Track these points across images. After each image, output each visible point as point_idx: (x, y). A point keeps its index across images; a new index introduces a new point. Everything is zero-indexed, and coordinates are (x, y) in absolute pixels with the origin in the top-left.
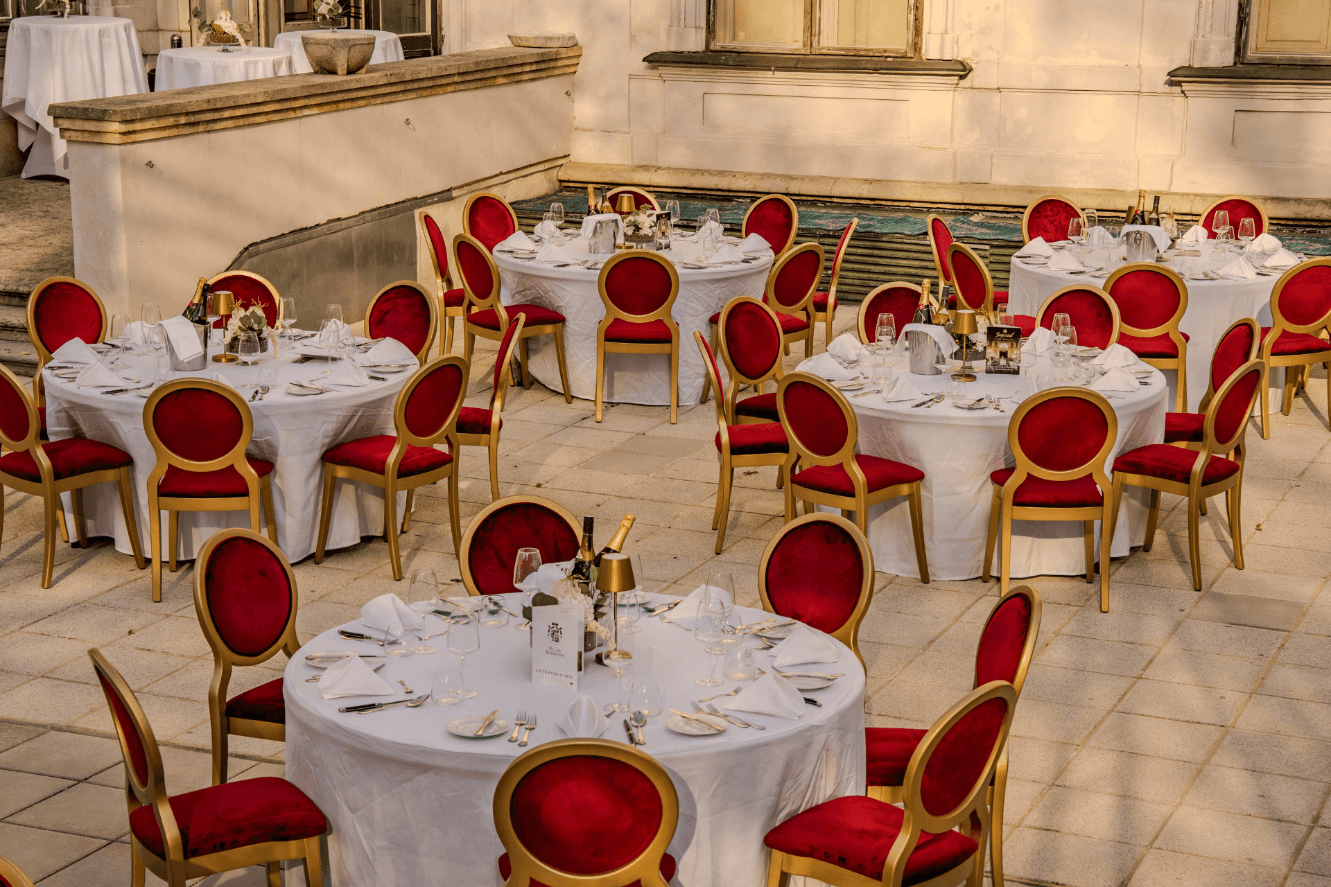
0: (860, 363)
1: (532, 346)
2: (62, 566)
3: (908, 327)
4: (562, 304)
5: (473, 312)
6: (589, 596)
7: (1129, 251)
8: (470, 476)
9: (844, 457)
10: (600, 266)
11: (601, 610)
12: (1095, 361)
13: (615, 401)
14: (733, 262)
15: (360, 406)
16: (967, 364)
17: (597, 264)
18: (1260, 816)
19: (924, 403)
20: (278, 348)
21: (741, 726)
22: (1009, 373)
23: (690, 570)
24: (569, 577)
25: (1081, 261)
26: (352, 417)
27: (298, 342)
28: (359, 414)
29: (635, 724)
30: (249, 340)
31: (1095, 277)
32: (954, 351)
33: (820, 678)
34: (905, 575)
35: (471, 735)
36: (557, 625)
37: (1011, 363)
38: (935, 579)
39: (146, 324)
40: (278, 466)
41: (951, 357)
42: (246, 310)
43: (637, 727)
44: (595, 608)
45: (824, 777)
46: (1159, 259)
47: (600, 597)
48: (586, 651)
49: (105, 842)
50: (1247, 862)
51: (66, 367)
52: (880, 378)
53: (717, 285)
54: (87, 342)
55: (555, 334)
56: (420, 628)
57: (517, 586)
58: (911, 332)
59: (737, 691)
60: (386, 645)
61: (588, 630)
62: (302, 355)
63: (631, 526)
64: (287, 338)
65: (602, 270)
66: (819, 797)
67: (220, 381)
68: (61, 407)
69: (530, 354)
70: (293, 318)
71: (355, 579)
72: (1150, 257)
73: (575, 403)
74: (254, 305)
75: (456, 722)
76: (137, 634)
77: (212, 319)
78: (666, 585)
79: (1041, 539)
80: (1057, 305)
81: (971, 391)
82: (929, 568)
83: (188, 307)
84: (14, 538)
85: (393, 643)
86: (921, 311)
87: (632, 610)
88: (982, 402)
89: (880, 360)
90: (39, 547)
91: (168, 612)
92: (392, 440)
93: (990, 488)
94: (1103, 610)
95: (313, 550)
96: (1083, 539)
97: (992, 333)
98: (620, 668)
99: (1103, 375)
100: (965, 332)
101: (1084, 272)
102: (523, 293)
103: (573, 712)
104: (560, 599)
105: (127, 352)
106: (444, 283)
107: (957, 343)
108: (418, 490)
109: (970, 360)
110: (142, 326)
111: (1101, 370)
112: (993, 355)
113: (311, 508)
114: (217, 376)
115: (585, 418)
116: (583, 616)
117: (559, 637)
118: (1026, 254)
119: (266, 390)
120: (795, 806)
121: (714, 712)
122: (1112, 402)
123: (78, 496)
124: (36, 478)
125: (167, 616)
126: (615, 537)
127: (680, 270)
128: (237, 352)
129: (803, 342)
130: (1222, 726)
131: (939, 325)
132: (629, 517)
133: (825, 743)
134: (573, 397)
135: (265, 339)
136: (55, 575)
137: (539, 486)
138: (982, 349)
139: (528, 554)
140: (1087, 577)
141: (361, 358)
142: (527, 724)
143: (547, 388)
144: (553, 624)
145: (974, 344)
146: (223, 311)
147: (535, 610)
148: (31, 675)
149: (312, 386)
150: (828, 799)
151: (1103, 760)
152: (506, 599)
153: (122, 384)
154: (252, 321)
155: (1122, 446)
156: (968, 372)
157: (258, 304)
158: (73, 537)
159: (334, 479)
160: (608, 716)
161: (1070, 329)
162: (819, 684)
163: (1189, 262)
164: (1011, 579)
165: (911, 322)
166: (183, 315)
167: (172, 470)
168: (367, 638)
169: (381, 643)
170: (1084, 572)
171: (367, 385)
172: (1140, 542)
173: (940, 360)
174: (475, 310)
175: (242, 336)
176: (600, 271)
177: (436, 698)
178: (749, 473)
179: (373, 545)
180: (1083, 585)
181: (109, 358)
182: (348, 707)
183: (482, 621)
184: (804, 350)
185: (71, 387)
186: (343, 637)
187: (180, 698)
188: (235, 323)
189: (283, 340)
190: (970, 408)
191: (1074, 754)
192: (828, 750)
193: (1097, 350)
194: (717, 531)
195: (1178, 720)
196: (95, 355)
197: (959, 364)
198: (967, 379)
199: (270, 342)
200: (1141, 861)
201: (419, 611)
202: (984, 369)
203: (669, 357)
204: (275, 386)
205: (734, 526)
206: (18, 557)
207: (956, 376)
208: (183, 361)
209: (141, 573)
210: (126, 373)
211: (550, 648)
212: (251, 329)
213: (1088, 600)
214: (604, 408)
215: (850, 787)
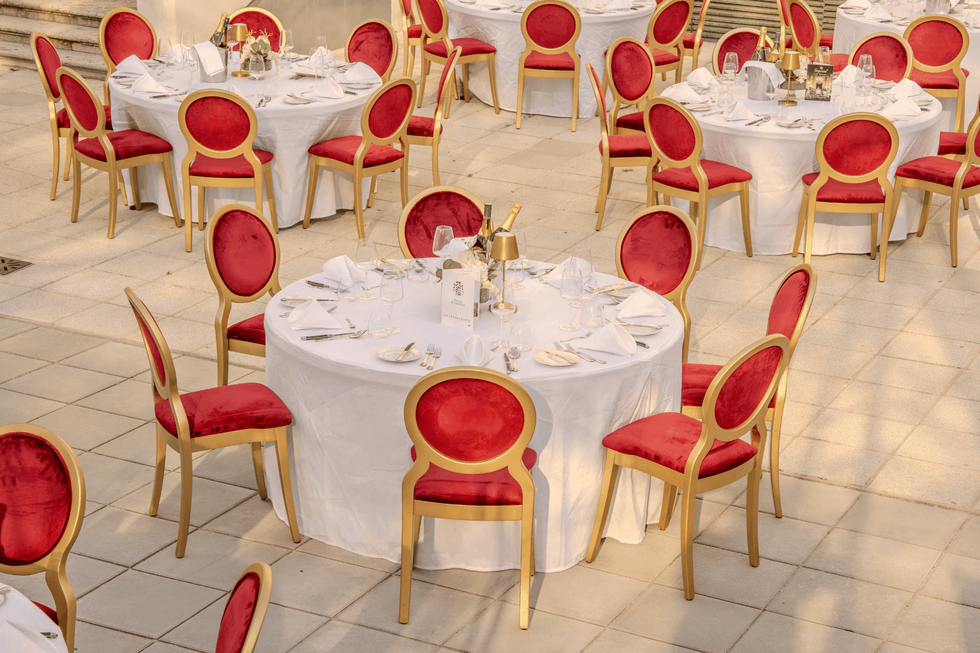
0: (710, 90)
1: (471, 69)
2: (123, 223)
3: (748, 64)
4: (494, 38)
5: (428, 43)
6: (485, 262)
7: (928, 4)
8: (420, 166)
9: (692, 162)
10: (523, 10)
11: (493, 273)
12: (890, 91)
13: (531, 113)
14: (624, 9)
15: (337, 113)
16: (791, 92)
17: (521, 8)
18: (978, 434)
19: (755, 122)
20: (279, 68)
21: (588, 360)
22: (823, 100)
23: (575, 242)
24: (470, 248)
25: (891, 12)
26: (332, 121)
27: (295, 63)
28: (336, 119)
29: (512, 357)
30: (257, 61)
31: (900, 25)
32: (780, 84)
33: (649, 327)
34: (735, 250)
35: (394, 360)
36: (460, 283)
37: (825, 93)
38: (757, 254)
39: (184, 47)
40: (276, 156)
41: (778, 87)
42: (256, 38)
43: (513, 359)
44: (489, 271)
45: (649, 399)
46: (951, 12)
47: (494, 263)
48: (481, 302)
49: (143, 422)
50: (964, 467)
51: (126, 77)
52: (724, 103)
53: (610, 27)
54: (141, 58)
55: (489, 61)
56: (364, 280)
57: (435, 253)
58: (749, 67)
59: (588, 335)
60: (339, 293)
61: (483, 287)
62: (297, 73)
63: (518, 212)
64: (286, 60)
65: (525, 13)
66: (644, 413)
67: (236, 93)
68: (121, 107)
69: (470, 75)
70: (291, 45)
71: (331, 241)
72: (944, 10)
73: (502, 113)
74: (262, 34)
75: (383, 351)
76: (173, 274)
77: (231, 44)
78: (557, 252)
79: (838, 227)
80: (864, 48)
81: (792, 114)
82: (753, 245)
83: (214, 35)
84: (89, 201)
85: (343, 291)
86: (758, 51)
87: (518, 273)
88: (799, 122)
89: (725, 88)
90: (106, 209)
91: (196, 260)
92: (359, 139)
93: (802, 186)
94: (880, 280)
95: (302, 218)
96: (869, 227)
97: (812, 69)
98: (503, 316)
99: (894, 102)
100: (790, 68)
101: (892, 21)
102: (466, 29)
103: (467, 346)
104: (463, 264)
105: (169, 67)
106: (409, 20)
107: (784, 76)
108: (380, 177)
109: (793, 90)
110: (182, 48)
111: (892, 99)
112: (810, 86)
113: (300, 188)
114: (233, 89)
115: (508, 126)
116: (480, 277)
117: (461, 292)
118: (848, 6)
119: (269, 99)
120: (627, 418)
121: (570, 350)
122: (896, 125)
123: (135, 172)
124: (103, 158)
125: (196, 262)
126: (506, 220)
127: (582, 14)
128: (248, 70)
129: (674, 71)
130: (959, 368)
131: (771, 62)
132: (517, 206)
133: (650, 375)
134: (500, 109)
135: (270, 61)
136: (116, 230)
137: (470, 176)
138: (803, 81)
139: (443, 230)
140: (871, 255)
141: (339, 77)
142: (435, 354)
143: (482, 102)
144: (457, 282)
145: (797, 78)
146: (239, 39)
147: (444, 272)
148: (97, 301)
149: (302, 97)
150: (653, 413)
151: (866, 390)
152: (428, 262)
153: (165, 91)
154: (260, 47)
155: (904, 158)
156: (791, 99)
157: (265, 34)
158: (131, 202)
159: (317, 167)
160: (493, 350)
161: (871, 67)
162: (649, 332)
163: (974, 14)
164: (812, 255)
165: (750, 60)
166: (210, 41)
167: (200, 156)
168: (326, 287)
169: (336, 291)
170: (869, 251)
171: (343, 98)
172: (915, 230)
173: (770, 89)
174: (429, 41)
175: (253, 58)
176: (522, 14)
177: (371, 332)
178: (626, 171)
179: (346, 216)
180: (867, 260)
181: (157, 71)
182: (308, 336)
183: (410, 278)
184: (675, 77)
185: (127, 92)
186: (309, 285)
187: (201, 322)
188: (248, 48)
189: (284, 62)
190: (789, 127)
191: (846, 386)
192: (652, 380)
193: (892, 83)
194: (598, 214)
195: (926, 363)
196: (146, 69)
197: (784, 92)
198: (790, 104)
199: (273, 63)
200: (885, 465)
201: (363, 269)
202: (804, 96)
203: (573, 80)
204: (275, 97)
205: (611, 210)
206: (92, 215)
207: (781, 102)
208: (209, 75)
209: (178, 230)
210: (167, 83)
211: (455, 299)
212: (260, 53)
213: (870, 272)
214: (523, 118)
215: (668, 407)
